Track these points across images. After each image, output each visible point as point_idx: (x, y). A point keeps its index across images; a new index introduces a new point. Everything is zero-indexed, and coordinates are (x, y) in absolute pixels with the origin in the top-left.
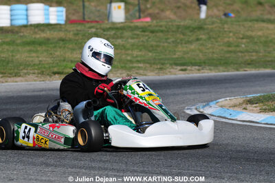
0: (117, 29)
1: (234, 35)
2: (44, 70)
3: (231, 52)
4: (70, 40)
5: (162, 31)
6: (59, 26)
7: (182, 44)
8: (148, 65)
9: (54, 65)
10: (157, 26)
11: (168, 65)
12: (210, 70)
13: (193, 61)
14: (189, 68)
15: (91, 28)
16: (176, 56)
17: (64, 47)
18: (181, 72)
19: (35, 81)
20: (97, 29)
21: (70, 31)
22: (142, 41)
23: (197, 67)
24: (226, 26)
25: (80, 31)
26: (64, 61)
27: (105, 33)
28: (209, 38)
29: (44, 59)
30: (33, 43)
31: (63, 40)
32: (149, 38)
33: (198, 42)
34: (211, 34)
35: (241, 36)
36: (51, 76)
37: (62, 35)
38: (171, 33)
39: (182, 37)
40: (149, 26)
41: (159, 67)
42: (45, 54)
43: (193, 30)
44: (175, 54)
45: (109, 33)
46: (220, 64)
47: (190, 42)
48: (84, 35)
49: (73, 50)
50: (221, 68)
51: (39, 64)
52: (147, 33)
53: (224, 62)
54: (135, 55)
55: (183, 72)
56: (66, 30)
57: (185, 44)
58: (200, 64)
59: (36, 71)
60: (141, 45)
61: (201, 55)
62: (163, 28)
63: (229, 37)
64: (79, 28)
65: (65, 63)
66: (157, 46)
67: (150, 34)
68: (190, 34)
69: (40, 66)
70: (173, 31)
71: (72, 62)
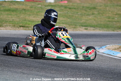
0: (52, 6)
1: (112, 13)
2: (15, 24)
3: (110, 21)
4: (28, 10)
5: (75, 9)
8: (68, 26)
9: (20, 22)
11: (78, 26)
12: (100, 30)
13: (91, 25)
14: (89, 28)
15: (39, 4)
17: (25, 13)
18: (85, 30)
19: (11, 30)
20: (42, 5)
21: (28, 6)
22: (65, 13)
23: (93, 28)
24: (107, 8)
25: (33, 6)
26: (25, 20)
28: (99, 14)
29: (15, 19)
30: (9, 10)
31: (25, 10)
32: (69, 11)
33: (93, 15)
35: (115, 14)
36: (18, 28)
37: (24, 7)
38: (79, 10)
39: (85, 12)
41: (73, 27)
42: (15, 16)
43: (91, 9)
44: (81, 21)
47: (89, 15)
48: (35, 8)
49: (30, 15)
50: (105, 29)
51: (13, 21)
52: (67, 9)
53: (106, 27)
54: (61, 20)
56: (26, 5)
57: (87, 15)
58: (95, 27)
59: (11, 25)
60: (64, 15)
61: (94, 22)
62: (76, 7)
63: (109, 14)
64: (33, 4)
65: (26, 22)
66: (73, 16)
69: (13, 22)
71: (29, 21)
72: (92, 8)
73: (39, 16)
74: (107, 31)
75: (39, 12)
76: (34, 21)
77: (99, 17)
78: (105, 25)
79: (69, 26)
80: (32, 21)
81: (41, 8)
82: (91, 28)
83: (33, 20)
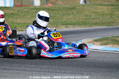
0: (37, 9)
1: (89, 11)
3: (87, 19)
4: (16, 14)
5: (57, 10)
6: (10, 8)
7: (65, 15)
10: (54, 7)
11: (59, 25)
12: (78, 27)
13: (71, 23)
14: (69, 26)
15: (25, 8)
16: (63, 21)
17: (13, 17)
20: (28, 9)
21: (15, 10)
23: (72, 26)
24: (85, 7)
25: (20, 10)
26: (13, 23)
27: (31, 11)
28: (78, 13)
31: (13, 14)
32: (51, 13)
34: (78, 11)
35: (92, 12)
37: (12, 11)
38: (61, 11)
39: (66, 12)
40: (51, 7)
41: (55, 25)
43: (70, 9)
44: (62, 20)
45: (33, 11)
46: (83, 24)
47: (69, 15)
48: (22, 12)
49: (17, 18)
50: (83, 26)
52: (50, 11)
55: (66, 28)
56: (14, 10)
57: (67, 15)
58: (74, 24)
61: (74, 20)
62: (57, 9)
63: (86, 12)
64: (20, 8)
65: (13, 24)
66: (55, 16)
67: (52, 11)
68: (69, 11)
70: (62, 10)
71: (16, 24)
72: (72, 8)
73: (25, 19)
74: (84, 27)
75: (25, 15)
76: (21, 24)
77: (78, 16)
78: (83, 22)
79: (52, 25)
80: (19, 24)
81: (27, 11)
82: (71, 26)
83: (20, 22)
